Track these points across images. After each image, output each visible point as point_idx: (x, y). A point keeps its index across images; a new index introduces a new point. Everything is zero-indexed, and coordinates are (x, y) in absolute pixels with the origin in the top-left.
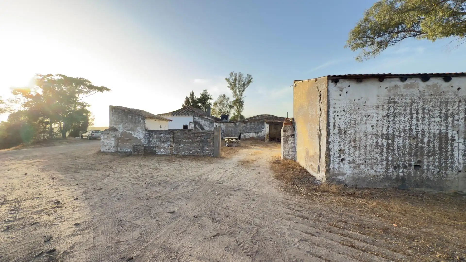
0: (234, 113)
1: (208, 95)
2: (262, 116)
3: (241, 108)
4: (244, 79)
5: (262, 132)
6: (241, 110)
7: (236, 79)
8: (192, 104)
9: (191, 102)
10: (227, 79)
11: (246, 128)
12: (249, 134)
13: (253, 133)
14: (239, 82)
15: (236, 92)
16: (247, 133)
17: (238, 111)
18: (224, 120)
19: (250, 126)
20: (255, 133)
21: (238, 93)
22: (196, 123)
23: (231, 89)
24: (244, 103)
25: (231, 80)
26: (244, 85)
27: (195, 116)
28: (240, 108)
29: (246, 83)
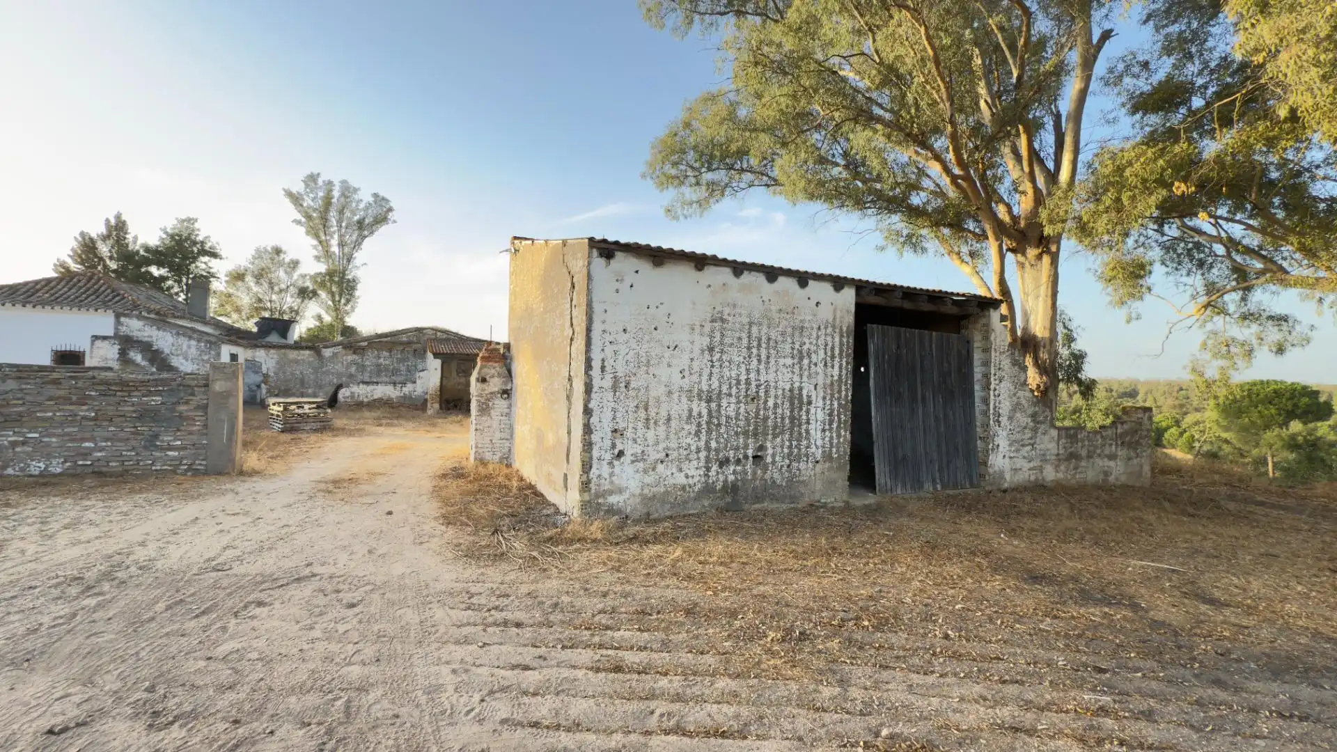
0: (319, 318)
1: (200, 238)
2: (419, 330)
3: (348, 301)
4: (362, 206)
5: (418, 381)
6: (348, 308)
7: (328, 202)
8: (113, 265)
9: (111, 258)
10: (289, 194)
11: (362, 368)
12: (371, 387)
13: (386, 383)
14: (341, 212)
15: (328, 246)
16: (361, 386)
17: (337, 310)
18: (274, 338)
19: (374, 360)
20: (395, 384)
21: (335, 249)
22: (126, 343)
23: (308, 233)
24: (359, 286)
25: (308, 202)
26: (360, 224)
27: (125, 315)
28: (343, 301)
29: (367, 221)
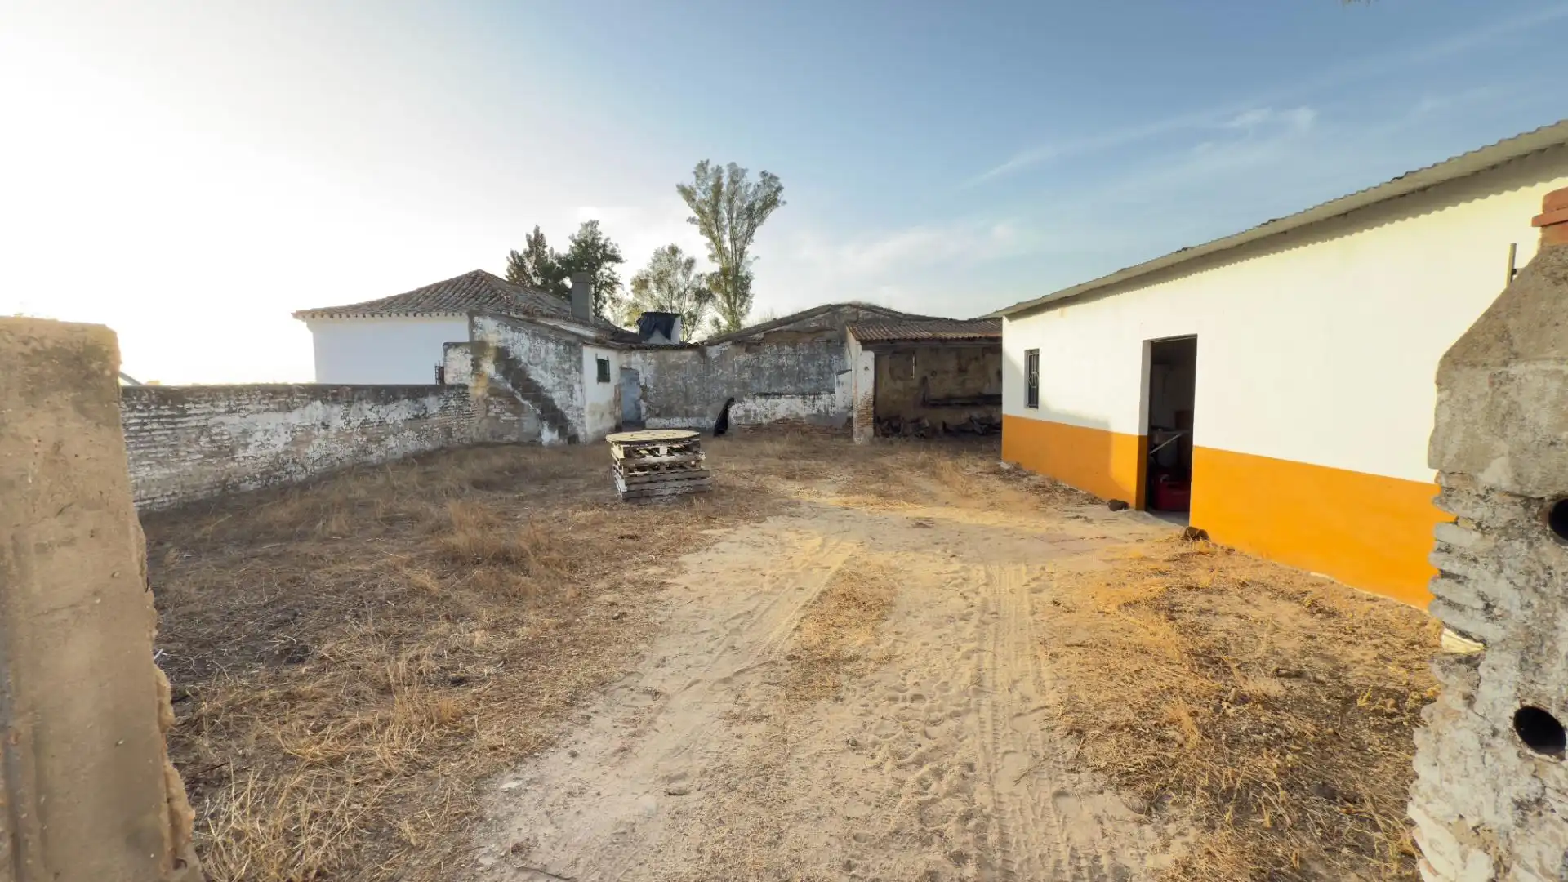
0: (716, 323)
1: (602, 243)
3: (743, 302)
4: (751, 190)
6: (743, 308)
7: (717, 187)
8: (537, 281)
9: (535, 274)
10: (683, 190)
11: (757, 372)
14: (731, 201)
15: (722, 242)
17: (732, 312)
19: (774, 360)
21: (728, 245)
23: (702, 232)
24: (753, 283)
25: (700, 196)
26: (750, 212)
28: (738, 302)
29: (757, 206)
